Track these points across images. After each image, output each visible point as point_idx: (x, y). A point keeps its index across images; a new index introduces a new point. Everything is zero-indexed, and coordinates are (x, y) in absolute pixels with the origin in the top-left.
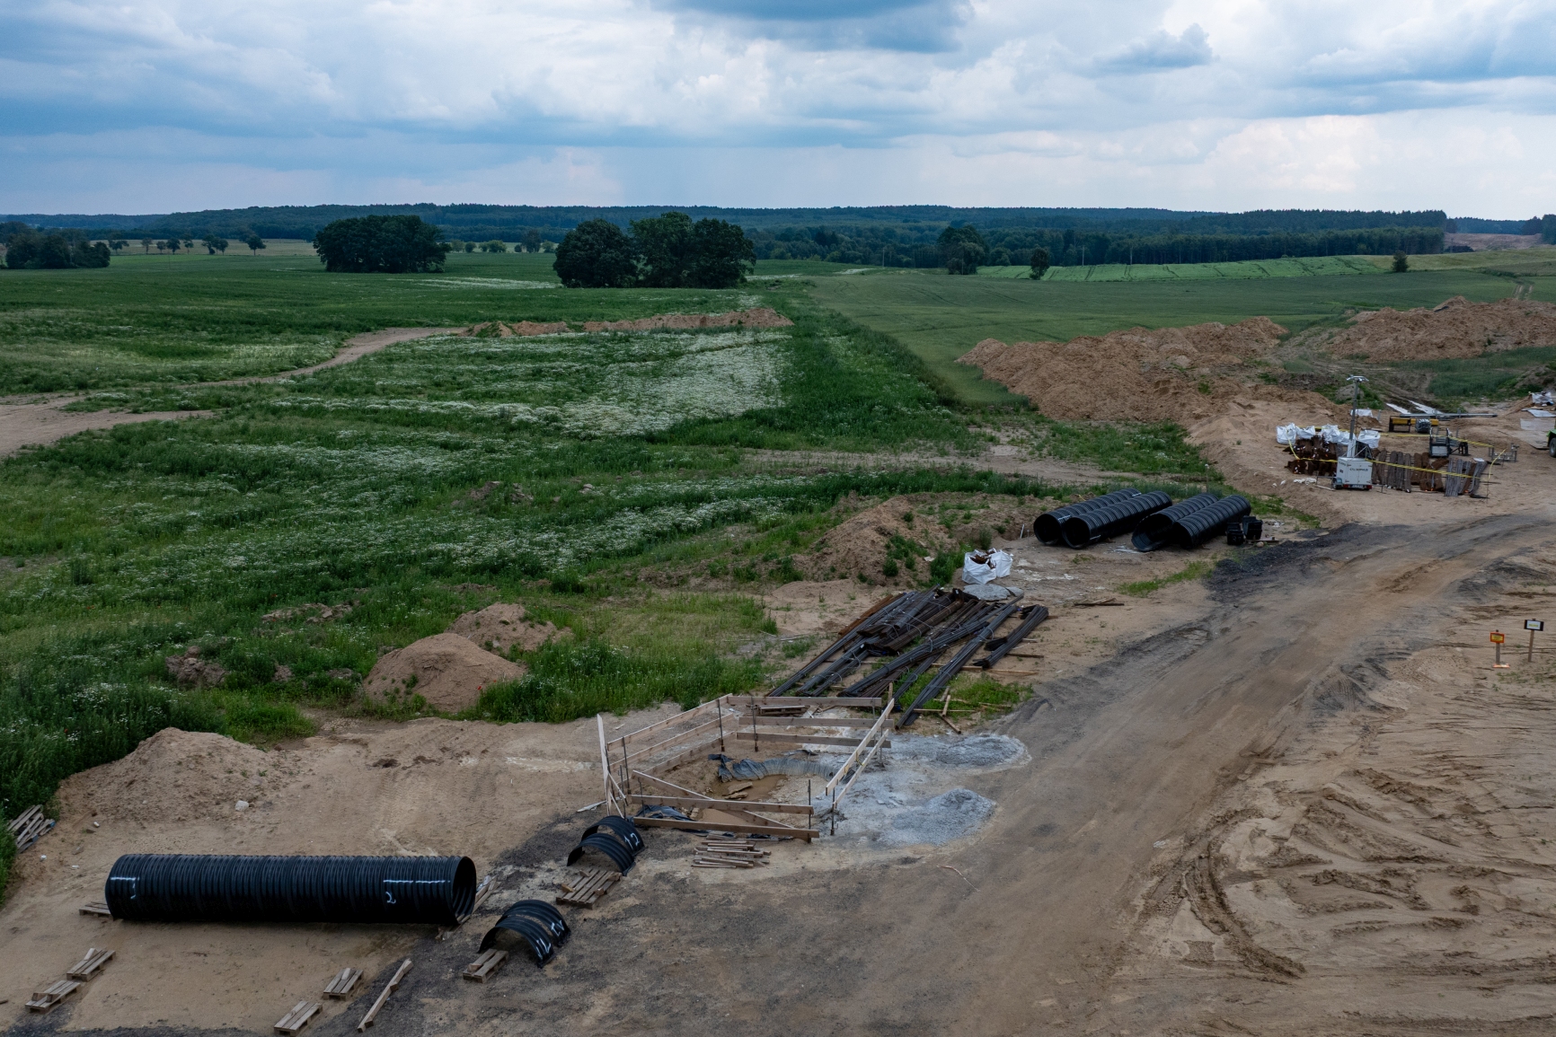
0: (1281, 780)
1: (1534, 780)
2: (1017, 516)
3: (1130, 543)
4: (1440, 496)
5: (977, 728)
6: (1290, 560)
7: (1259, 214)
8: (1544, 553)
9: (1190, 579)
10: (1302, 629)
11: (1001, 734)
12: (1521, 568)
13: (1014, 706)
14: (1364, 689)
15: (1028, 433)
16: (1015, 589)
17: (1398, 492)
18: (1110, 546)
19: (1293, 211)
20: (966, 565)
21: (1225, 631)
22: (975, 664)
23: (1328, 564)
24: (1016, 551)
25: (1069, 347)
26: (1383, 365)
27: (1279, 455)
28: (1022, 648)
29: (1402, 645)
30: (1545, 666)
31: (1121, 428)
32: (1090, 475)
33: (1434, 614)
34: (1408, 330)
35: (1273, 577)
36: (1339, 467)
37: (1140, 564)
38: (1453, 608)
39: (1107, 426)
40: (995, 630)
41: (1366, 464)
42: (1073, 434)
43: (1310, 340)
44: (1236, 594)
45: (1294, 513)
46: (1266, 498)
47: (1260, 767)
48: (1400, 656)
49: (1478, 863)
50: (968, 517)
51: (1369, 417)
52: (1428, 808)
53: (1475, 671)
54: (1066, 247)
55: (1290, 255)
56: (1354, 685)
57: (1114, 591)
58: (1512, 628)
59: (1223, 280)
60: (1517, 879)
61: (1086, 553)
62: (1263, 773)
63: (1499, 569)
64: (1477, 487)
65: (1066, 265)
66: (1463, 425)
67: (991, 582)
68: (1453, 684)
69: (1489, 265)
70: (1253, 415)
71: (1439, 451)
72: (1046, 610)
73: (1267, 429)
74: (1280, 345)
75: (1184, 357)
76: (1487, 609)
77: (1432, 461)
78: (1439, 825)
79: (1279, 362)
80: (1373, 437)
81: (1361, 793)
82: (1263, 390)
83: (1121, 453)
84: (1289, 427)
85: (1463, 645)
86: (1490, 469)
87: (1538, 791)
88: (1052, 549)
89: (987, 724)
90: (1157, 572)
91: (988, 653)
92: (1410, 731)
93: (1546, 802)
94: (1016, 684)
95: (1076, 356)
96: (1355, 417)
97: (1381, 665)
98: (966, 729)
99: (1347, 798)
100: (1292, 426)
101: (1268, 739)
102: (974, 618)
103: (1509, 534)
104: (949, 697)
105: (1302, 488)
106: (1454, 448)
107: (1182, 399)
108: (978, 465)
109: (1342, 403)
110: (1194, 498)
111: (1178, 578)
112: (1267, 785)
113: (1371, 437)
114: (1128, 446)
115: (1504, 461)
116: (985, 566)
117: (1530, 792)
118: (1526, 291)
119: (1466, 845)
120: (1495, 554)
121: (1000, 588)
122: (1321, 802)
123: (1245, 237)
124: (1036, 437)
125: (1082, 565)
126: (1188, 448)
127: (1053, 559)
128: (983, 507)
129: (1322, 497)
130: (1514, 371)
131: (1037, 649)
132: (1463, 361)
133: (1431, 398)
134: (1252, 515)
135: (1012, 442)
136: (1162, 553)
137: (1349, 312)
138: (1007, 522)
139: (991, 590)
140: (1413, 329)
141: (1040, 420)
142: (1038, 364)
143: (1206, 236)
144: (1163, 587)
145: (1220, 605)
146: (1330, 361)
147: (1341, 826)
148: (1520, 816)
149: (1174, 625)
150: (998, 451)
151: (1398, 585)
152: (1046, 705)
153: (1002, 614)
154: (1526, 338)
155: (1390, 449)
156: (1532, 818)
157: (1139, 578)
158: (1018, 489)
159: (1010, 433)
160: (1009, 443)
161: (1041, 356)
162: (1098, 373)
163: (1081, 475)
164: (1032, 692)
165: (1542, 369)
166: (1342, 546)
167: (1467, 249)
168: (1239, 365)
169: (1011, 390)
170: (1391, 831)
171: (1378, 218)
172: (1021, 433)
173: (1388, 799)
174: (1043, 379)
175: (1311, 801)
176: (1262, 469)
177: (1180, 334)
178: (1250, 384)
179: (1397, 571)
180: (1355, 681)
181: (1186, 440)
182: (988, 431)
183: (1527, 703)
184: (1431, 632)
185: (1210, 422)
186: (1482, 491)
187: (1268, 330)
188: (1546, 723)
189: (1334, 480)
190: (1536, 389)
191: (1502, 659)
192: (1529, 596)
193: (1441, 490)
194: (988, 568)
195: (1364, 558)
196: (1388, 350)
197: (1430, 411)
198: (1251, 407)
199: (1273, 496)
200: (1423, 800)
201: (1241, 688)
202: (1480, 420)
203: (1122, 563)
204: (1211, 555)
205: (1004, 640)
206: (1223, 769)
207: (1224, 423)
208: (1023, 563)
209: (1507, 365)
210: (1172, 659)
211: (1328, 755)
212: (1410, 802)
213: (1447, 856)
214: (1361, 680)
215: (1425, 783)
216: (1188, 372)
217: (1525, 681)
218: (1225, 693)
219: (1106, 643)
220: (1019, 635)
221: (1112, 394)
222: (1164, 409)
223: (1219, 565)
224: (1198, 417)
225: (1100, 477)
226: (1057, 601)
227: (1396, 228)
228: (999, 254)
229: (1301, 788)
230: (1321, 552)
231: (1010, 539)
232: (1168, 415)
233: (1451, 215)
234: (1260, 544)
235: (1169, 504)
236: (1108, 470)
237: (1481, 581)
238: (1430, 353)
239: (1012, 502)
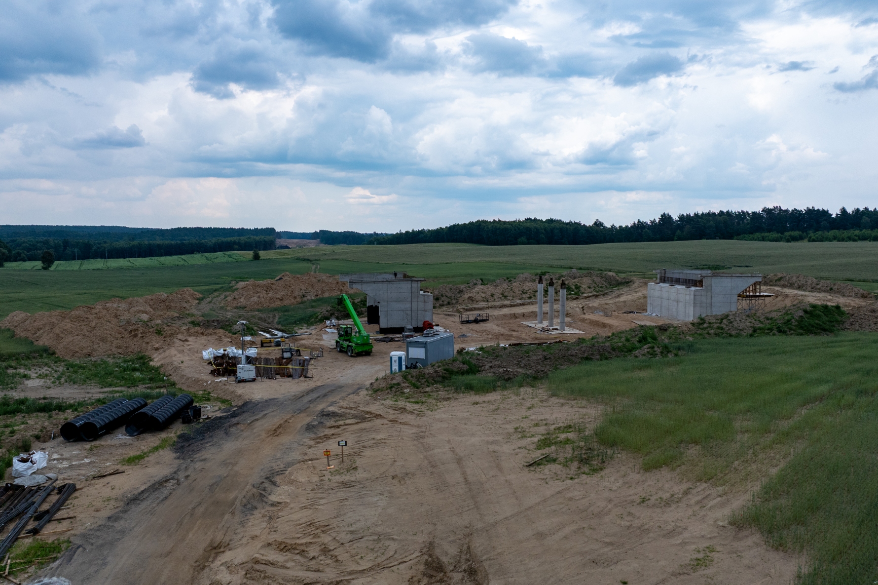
0: (229, 560)
1: (354, 526)
2: (48, 426)
3: (124, 432)
4: (290, 379)
5: (33, 577)
6: (218, 428)
7: (179, 229)
8: (342, 403)
9: (163, 449)
10: (230, 468)
11: (51, 577)
12: (333, 413)
13: (59, 555)
14: (266, 495)
15: (50, 370)
16: (51, 475)
17: (269, 380)
18: (112, 436)
19: (198, 228)
20: (15, 465)
21: (187, 477)
22: (27, 533)
23: (239, 426)
24: (49, 449)
25: (73, 313)
26: (254, 311)
27: (206, 367)
28: (59, 515)
29: (282, 466)
30: (350, 463)
31: (111, 361)
32: (95, 392)
33: (296, 445)
34: (264, 292)
35: (210, 439)
36: (238, 370)
37: (132, 444)
38: (304, 440)
39: (102, 360)
40: (40, 505)
41: (252, 367)
42: (81, 367)
43: (215, 300)
44: (191, 453)
45: (217, 399)
46: (201, 392)
47: (217, 554)
48: (281, 472)
49: (334, 578)
50: (13, 432)
51: (250, 341)
52: (307, 555)
53: (319, 473)
54: (65, 249)
55: (199, 252)
56: (261, 494)
57: (118, 464)
58: (332, 446)
59: (163, 267)
60: (353, 582)
61: (97, 443)
62: (219, 558)
63: (323, 415)
64: (307, 372)
65: (65, 259)
66: (297, 340)
67: (34, 473)
68: (310, 482)
69: (298, 255)
70: (188, 345)
71: (287, 355)
72: (74, 485)
73: (197, 353)
74: (199, 303)
75: (145, 314)
76: (320, 438)
77: (284, 361)
78: (313, 562)
79: (199, 313)
80: (253, 351)
81: (273, 555)
82: (193, 330)
83: (112, 376)
84: (209, 351)
85: (311, 460)
86: (312, 362)
87: (355, 531)
88: (73, 443)
89: (40, 572)
90: (143, 448)
91: (37, 523)
92: (293, 513)
93: (359, 536)
94: (58, 540)
95: (77, 318)
96: (243, 341)
97: (273, 479)
98: (25, 580)
99: (266, 561)
100: (211, 350)
101: (219, 537)
102: (24, 500)
103: (325, 395)
104: (9, 561)
105: (220, 384)
106: (294, 353)
107: (146, 340)
108: (16, 395)
109: (235, 334)
110: (160, 399)
111: (156, 449)
112: (222, 565)
113: (252, 352)
114: (116, 371)
115: (318, 357)
116: (29, 464)
117: (352, 532)
118: (316, 268)
119: (327, 570)
120: (320, 407)
121: (41, 476)
122: (252, 567)
123: (173, 242)
124: (56, 371)
125: (95, 451)
126: (153, 368)
127: (75, 450)
128: (23, 423)
129: (231, 388)
130: (317, 310)
131: (71, 513)
132: (292, 306)
133: (280, 327)
134: (195, 404)
135: (40, 377)
136: (145, 435)
137: (233, 282)
138: (41, 431)
139: (35, 478)
140: (266, 291)
141: (58, 360)
142: (53, 325)
143: (151, 242)
144: (148, 456)
145: (182, 461)
146: (226, 311)
147: (265, 578)
148: (349, 547)
149: (157, 479)
150: (30, 383)
151: (276, 432)
152: (81, 549)
153: (43, 494)
154: (320, 293)
155: (263, 357)
156: (354, 546)
157: (133, 453)
158: (47, 408)
159: (38, 371)
160: (37, 377)
161: (55, 320)
162: (93, 328)
163: (88, 393)
164: (70, 542)
165: (329, 308)
166: (246, 414)
167: (287, 247)
168: (177, 317)
169: (36, 343)
170: (290, 573)
171: (242, 232)
172: (45, 370)
173: (286, 555)
174: (58, 335)
175: (247, 568)
176: (197, 376)
177: (141, 301)
178: (185, 328)
179: (275, 425)
180: (261, 492)
181: (151, 363)
182: (22, 371)
183: (345, 485)
184: (295, 456)
185: (164, 351)
186: (309, 374)
187: (192, 295)
188: (354, 493)
189: (237, 378)
190: (328, 319)
191: (330, 463)
192: (338, 427)
193: (290, 376)
194: (31, 464)
195: (257, 420)
196: (256, 303)
197: (280, 334)
198: (187, 340)
199: (205, 391)
200: (303, 551)
201: (201, 510)
202: (304, 337)
203: (120, 446)
204: (174, 431)
205: (47, 512)
206: (196, 562)
207: (173, 351)
208: (55, 456)
209: (313, 307)
210: (158, 501)
211: (253, 538)
212: (298, 554)
213: (319, 579)
214: (264, 490)
215: (303, 541)
216: (148, 323)
217: (343, 473)
218: (192, 515)
219: (116, 499)
220: (57, 505)
221: (103, 340)
222: (136, 346)
223: (179, 437)
224: (157, 349)
225: (100, 392)
226: (81, 477)
227: (252, 237)
228: (19, 254)
229: (241, 561)
230: (235, 420)
231: (45, 442)
232: (139, 350)
233: (278, 230)
234: (201, 420)
235: (146, 404)
236: (105, 387)
237: (315, 423)
238: (277, 303)
239: (43, 417)
